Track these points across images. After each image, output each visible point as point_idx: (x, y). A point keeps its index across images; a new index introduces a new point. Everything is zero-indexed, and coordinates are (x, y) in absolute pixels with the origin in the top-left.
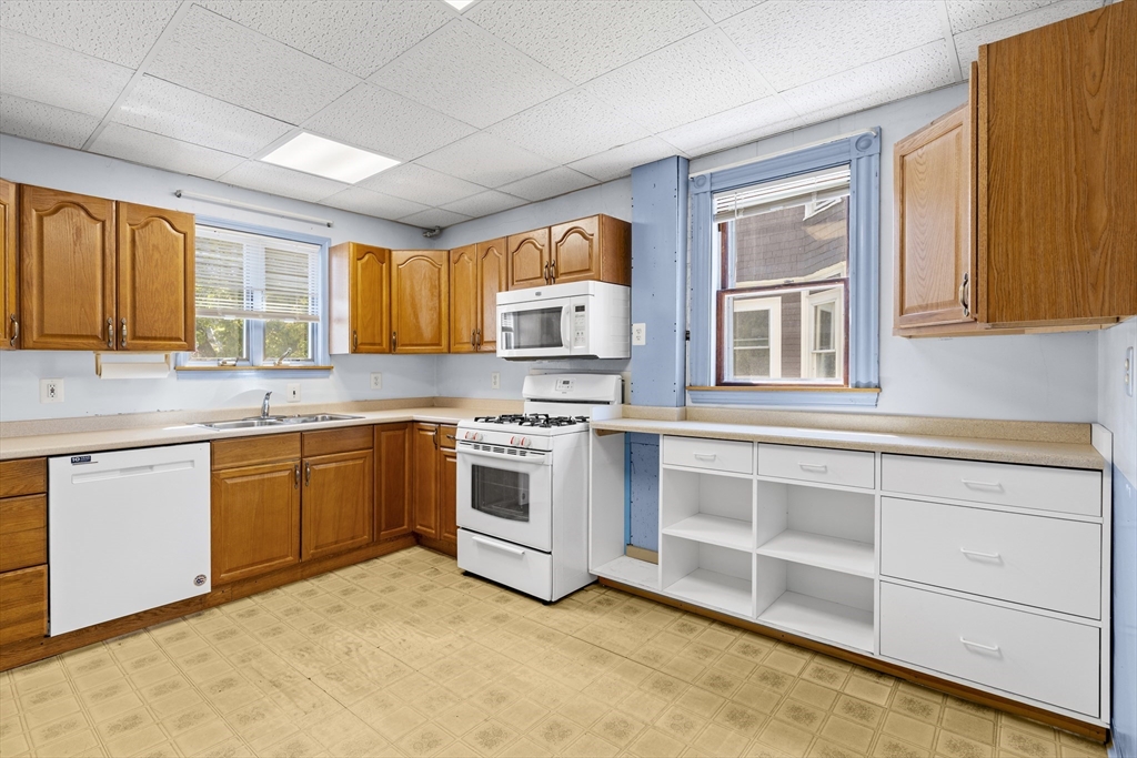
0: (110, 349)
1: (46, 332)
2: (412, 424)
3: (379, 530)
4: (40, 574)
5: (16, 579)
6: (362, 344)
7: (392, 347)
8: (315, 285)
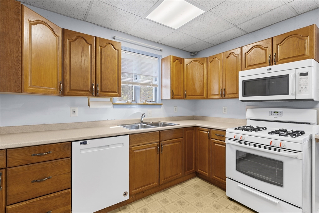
0: (93, 96)
1: (72, 89)
2: (196, 127)
3: (185, 171)
4: (68, 193)
5: (60, 196)
6: (175, 95)
7: (185, 97)
8: (156, 73)
